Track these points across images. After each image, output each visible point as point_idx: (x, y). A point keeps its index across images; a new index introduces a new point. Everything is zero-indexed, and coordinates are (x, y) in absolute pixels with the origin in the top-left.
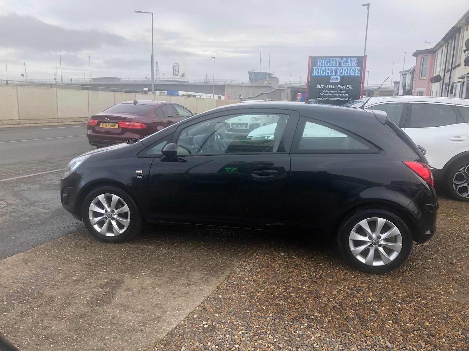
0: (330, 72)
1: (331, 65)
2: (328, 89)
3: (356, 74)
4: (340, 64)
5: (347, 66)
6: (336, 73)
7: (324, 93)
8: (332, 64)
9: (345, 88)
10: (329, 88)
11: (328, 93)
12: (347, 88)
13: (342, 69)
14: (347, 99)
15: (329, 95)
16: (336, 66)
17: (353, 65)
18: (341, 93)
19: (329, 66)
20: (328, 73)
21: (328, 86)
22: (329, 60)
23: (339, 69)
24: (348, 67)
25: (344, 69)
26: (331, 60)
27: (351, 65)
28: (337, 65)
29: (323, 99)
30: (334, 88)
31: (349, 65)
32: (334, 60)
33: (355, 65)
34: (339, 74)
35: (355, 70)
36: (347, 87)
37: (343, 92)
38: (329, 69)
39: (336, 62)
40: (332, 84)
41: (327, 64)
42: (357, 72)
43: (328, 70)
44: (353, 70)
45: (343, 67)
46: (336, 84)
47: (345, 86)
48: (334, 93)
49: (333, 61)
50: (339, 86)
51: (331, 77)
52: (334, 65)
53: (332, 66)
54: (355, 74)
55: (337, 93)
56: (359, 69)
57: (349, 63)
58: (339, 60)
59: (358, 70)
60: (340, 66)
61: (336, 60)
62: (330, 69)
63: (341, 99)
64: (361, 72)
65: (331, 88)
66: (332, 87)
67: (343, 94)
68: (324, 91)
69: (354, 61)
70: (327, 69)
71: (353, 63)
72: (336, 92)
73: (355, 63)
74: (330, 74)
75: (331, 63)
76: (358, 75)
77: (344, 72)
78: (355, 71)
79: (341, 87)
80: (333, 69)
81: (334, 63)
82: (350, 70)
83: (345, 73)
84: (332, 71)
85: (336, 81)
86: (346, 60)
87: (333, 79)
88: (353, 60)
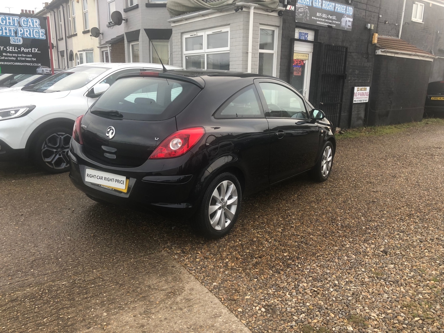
0: (8, 31)
1: (8, 24)
2: (10, 52)
3: (41, 37)
4: (19, 23)
5: (28, 26)
6: (16, 33)
7: (5, 56)
8: (10, 23)
9: (30, 51)
10: (10, 50)
11: (10, 57)
12: (33, 52)
13: (23, 29)
14: (36, 64)
15: (12, 58)
16: (14, 25)
17: (35, 26)
18: (26, 57)
19: (6, 24)
20: (6, 33)
21: (9, 48)
22: (4, 18)
23: (19, 29)
24: (30, 28)
25: (25, 30)
26: (7, 18)
27: (33, 25)
28: (16, 25)
29: (5, 63)
30: (16, 51)
31: (30, 25)
32: (11, 18)
33: (38, 27)
34: (20, 35)
35: (39, 31)
36: (33, 50)
37: (28, 56)
38: (5, 27)
39: (14, 20)
40: (14, 46)
41: (3, 22)
42: (41, 34)
43: (6, 29)
44: (36, 31)
45: (24, 28)
46: (19, 46)
47: (30, 49)
48: (18, 57)
49: (9, 19)
50: (22, 49)
51: (10, 38)
52: (12, 24)
53: (10, 25)
54: (39, 36)
55: (22, 57)
56: (43, 30)
57: (30, 23)
58: (17, 18)
59: (42, 32)
60: (20, 26)
61: (14, 18)
62: (8, 28)
63: (28, 64)
64: (46, 34)
65: (13, 50)
66: (15, 49)
67: (30, 59)
68: (4, 54)
69: (36, 22)
70: (4, 28)
71: (35, 24)
72: (20, 55)
73: (37, 24)
74: (8, 34)
75: (8, 21)
76: (44, 37)
77: (25, 33)
78: (39, 33)
79: (26, 50)
80: (12, 29)
81: (11, 21)
82: (33, 31)
83: (27, 35)
84: (10, 30)
85: (18, 42)
86: (26, 19)
87: (14, 40)
88: (34, 20)
